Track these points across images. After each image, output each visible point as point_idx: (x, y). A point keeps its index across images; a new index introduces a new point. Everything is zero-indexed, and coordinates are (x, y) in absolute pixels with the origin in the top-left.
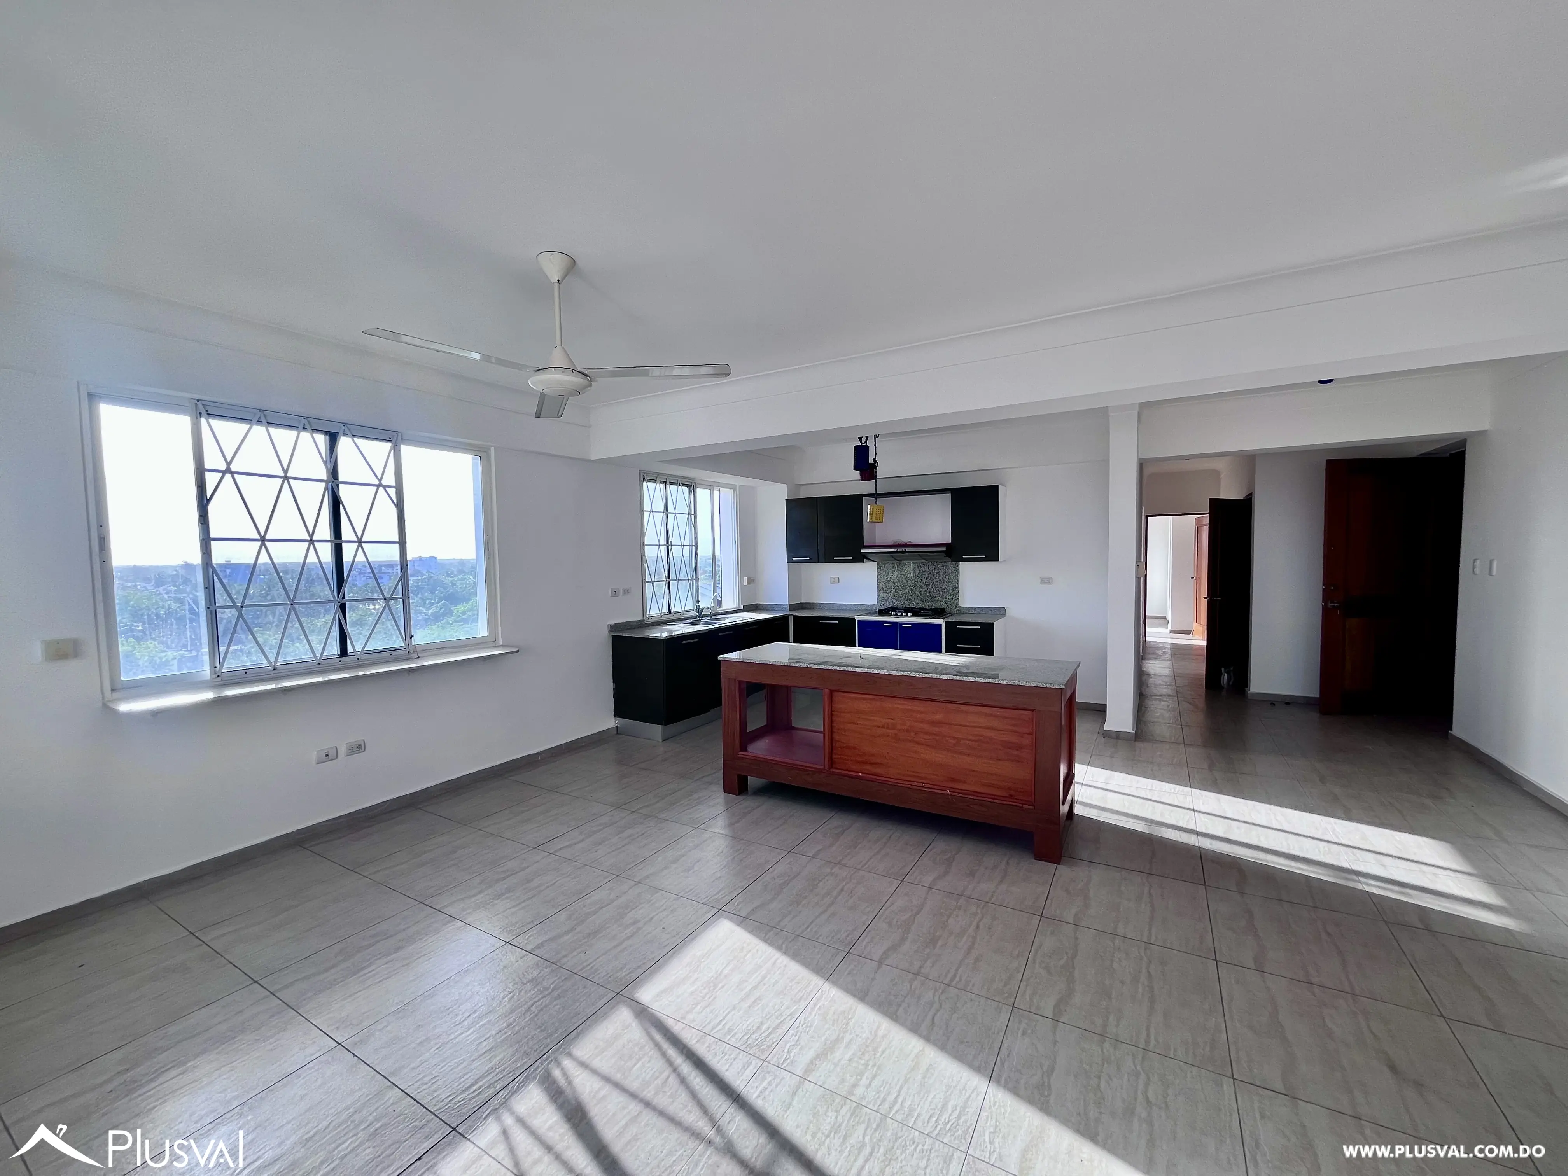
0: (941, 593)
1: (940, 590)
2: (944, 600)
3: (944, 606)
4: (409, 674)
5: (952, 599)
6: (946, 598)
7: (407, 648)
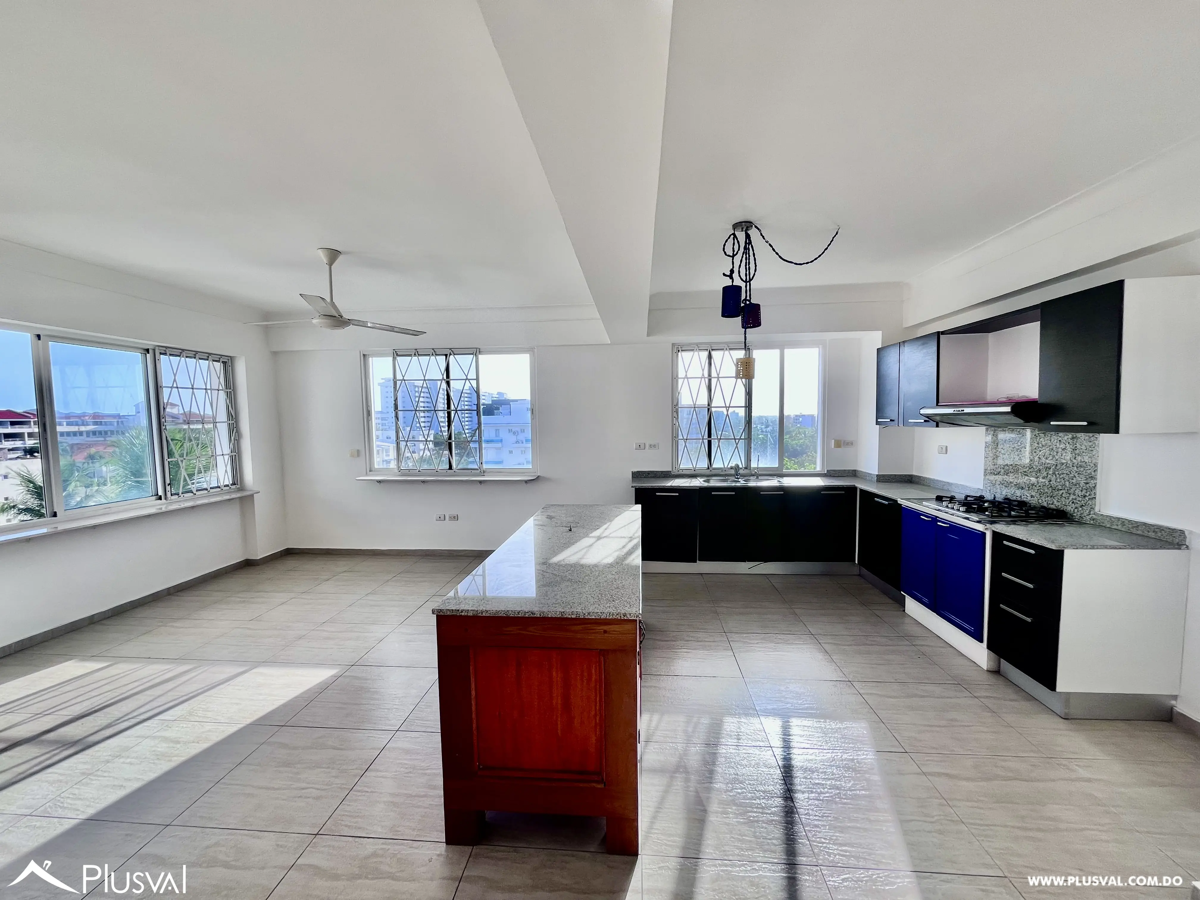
0: (1067, 483)
1: (1067, 478)
2: (1072, 497)
3: (1069, 509)
4: (481, 485)
5: (1085, 496)
6: (1074, 494)
7: (479, 469)
